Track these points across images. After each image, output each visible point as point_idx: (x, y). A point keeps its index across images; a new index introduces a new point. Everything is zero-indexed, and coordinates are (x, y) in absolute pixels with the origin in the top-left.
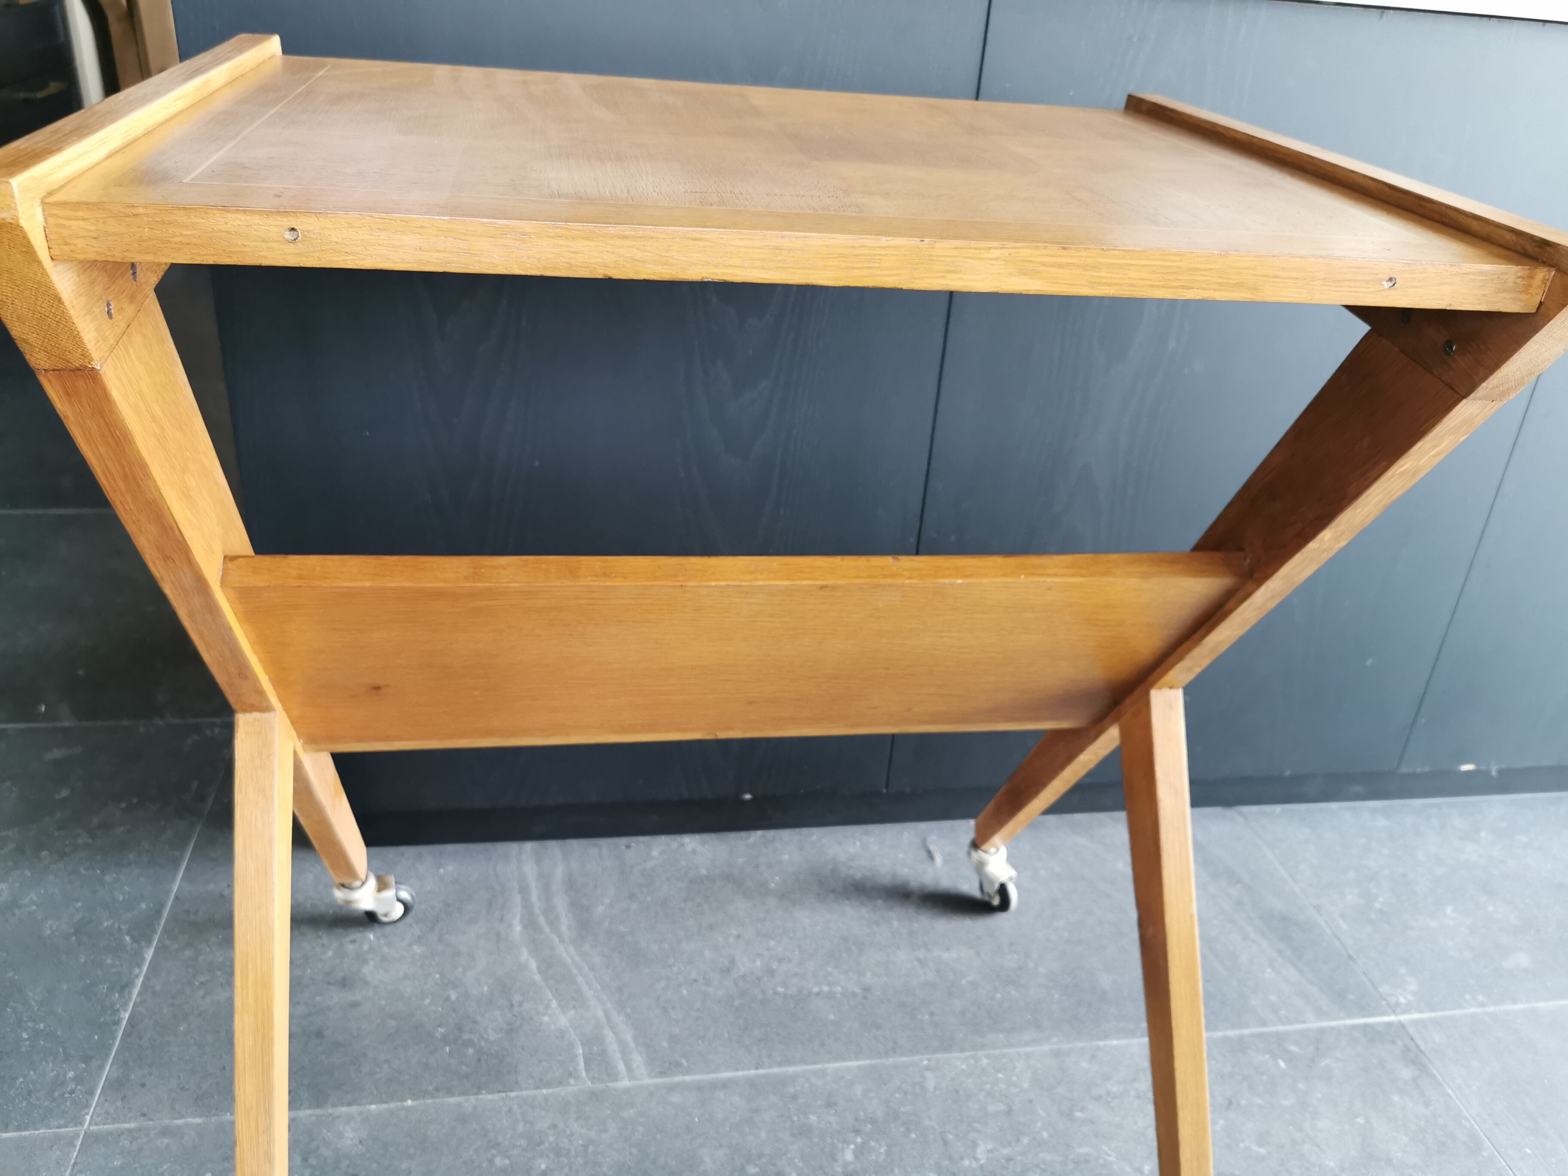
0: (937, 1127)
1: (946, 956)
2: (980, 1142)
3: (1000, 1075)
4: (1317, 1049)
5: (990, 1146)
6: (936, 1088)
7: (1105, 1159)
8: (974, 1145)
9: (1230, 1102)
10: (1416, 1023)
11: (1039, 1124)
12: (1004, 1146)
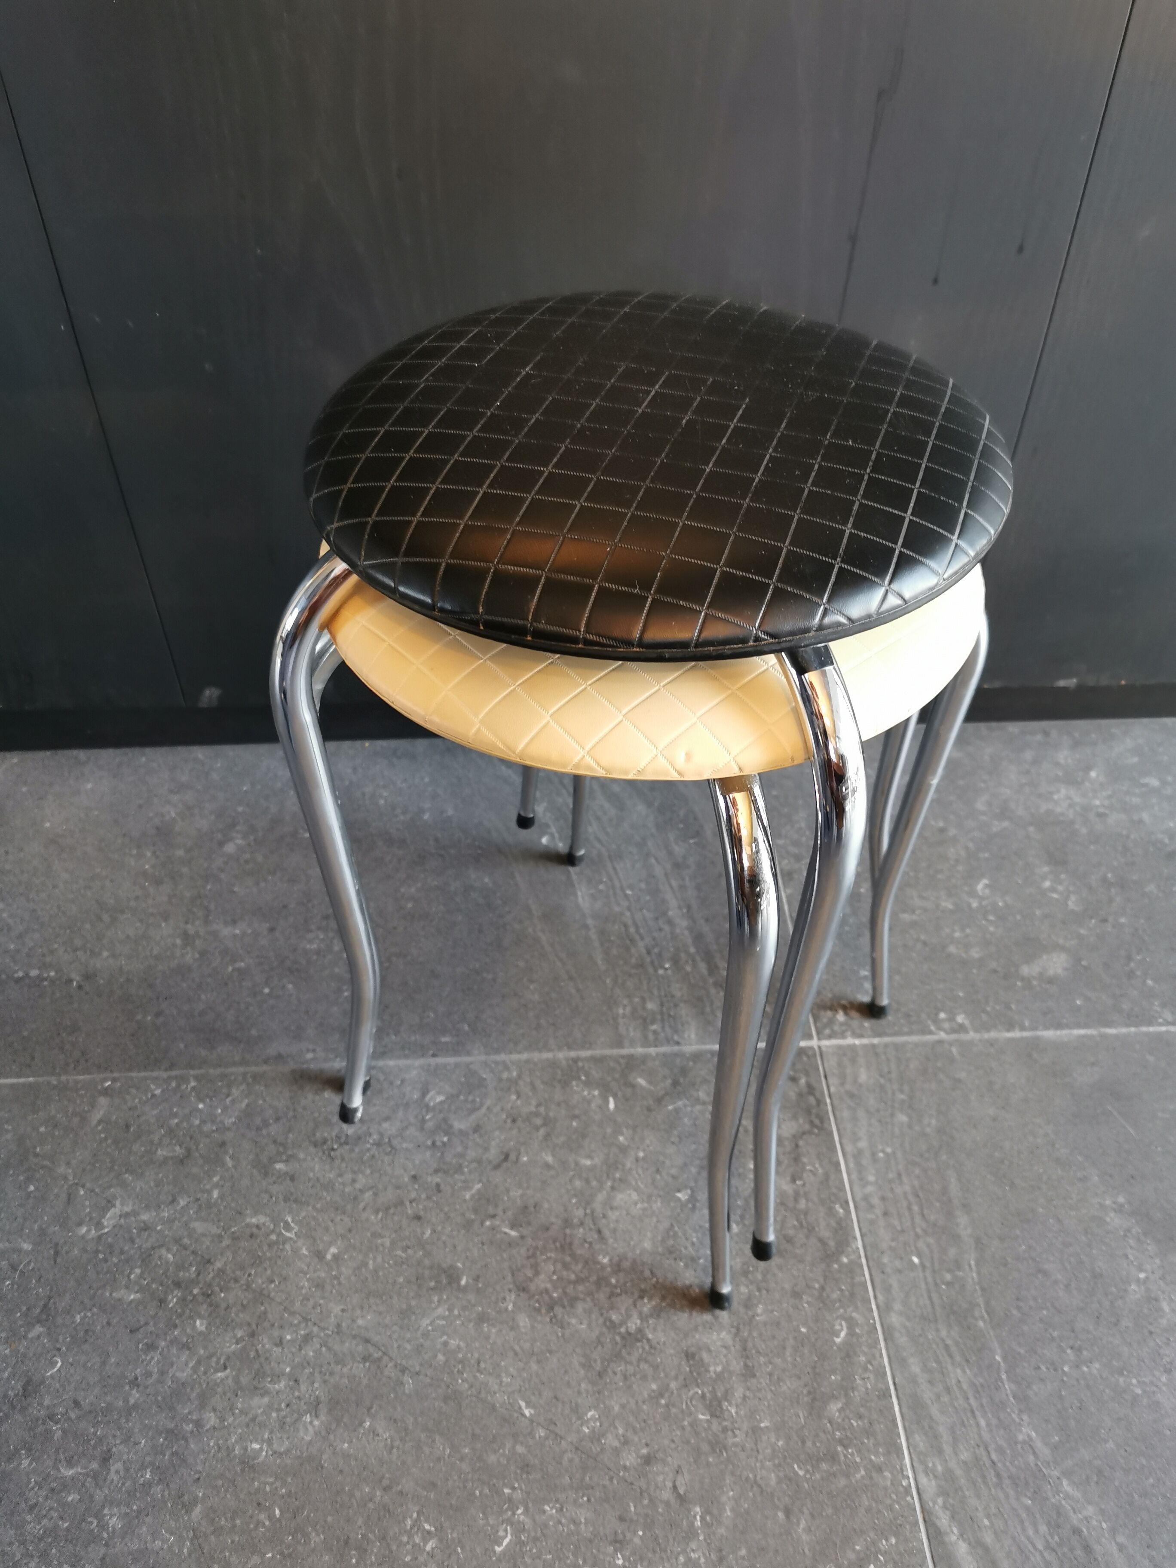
0: (71, 1178)
1: (226, 932)
2: (118, 1203)
3: (201, 1106)
4: (675, 1084)
5: (128, 1209)
6: (100, 1122)
7: (280, 1234)
8: (110, 1204)
9: (506, 1157)
10: (842, 1051)
11: (215, 1179)
12: (147, 1208)
